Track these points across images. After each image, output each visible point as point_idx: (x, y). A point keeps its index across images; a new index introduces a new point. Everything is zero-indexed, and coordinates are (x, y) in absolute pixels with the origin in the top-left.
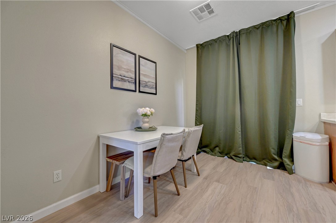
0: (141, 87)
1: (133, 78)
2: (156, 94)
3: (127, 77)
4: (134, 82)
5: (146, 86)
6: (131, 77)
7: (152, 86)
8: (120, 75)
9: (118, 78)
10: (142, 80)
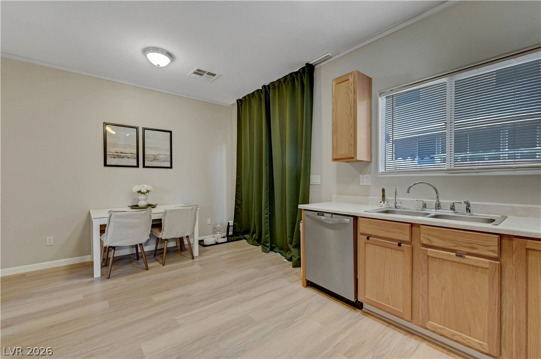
0: (146, 162)
1: (134, 153)
2: (171, 167)
3: (125, 153)
4: (136, 157)
5: (155, 159)
6: (132, 152)
7: (164, 159)
8: (116, 152)
9: (114, 155)
10: (148, 154)
